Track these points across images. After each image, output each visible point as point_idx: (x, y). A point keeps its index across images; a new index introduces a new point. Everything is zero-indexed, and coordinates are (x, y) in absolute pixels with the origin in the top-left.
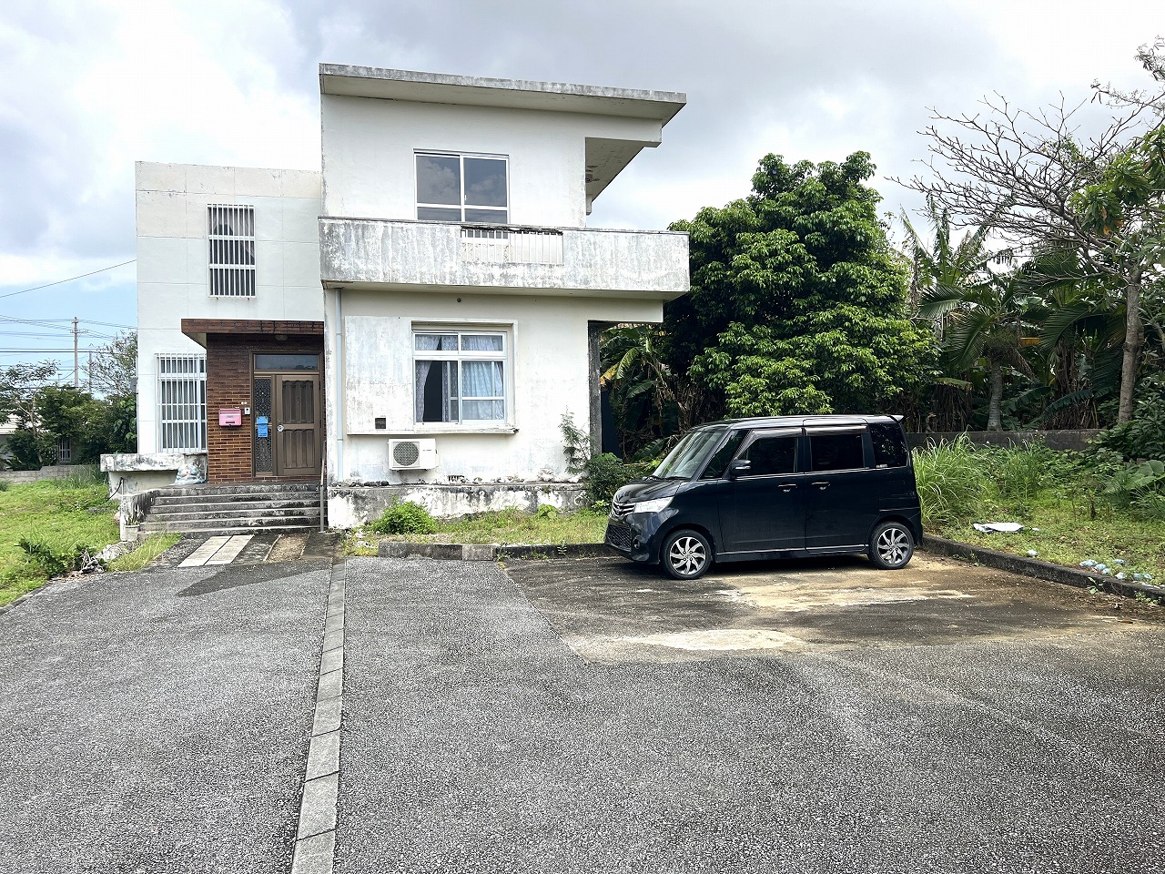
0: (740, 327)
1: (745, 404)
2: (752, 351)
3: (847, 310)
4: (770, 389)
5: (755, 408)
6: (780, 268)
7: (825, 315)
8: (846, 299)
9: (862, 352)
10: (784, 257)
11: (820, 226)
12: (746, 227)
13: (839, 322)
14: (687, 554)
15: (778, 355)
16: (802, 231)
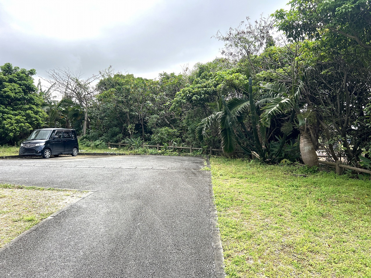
0: (3, 106)
1: (10, 126)
2: (8, 113)
3: (32, 106)
4: (16, 123)
5: (13, 127)
6: (16, 93)
7: (27, 106)
8: (31, 103)
9: (37, 116)
10: (17, 91)
11: (24, 84)
12: (5, 81)
13: (30, 108)
14: (48, 154)
15: (16, 115)
16: (20, 85)
